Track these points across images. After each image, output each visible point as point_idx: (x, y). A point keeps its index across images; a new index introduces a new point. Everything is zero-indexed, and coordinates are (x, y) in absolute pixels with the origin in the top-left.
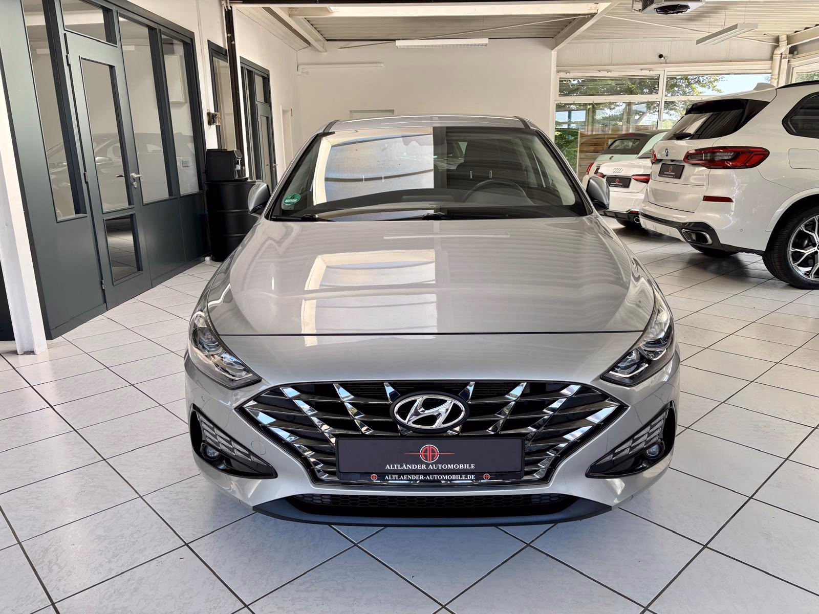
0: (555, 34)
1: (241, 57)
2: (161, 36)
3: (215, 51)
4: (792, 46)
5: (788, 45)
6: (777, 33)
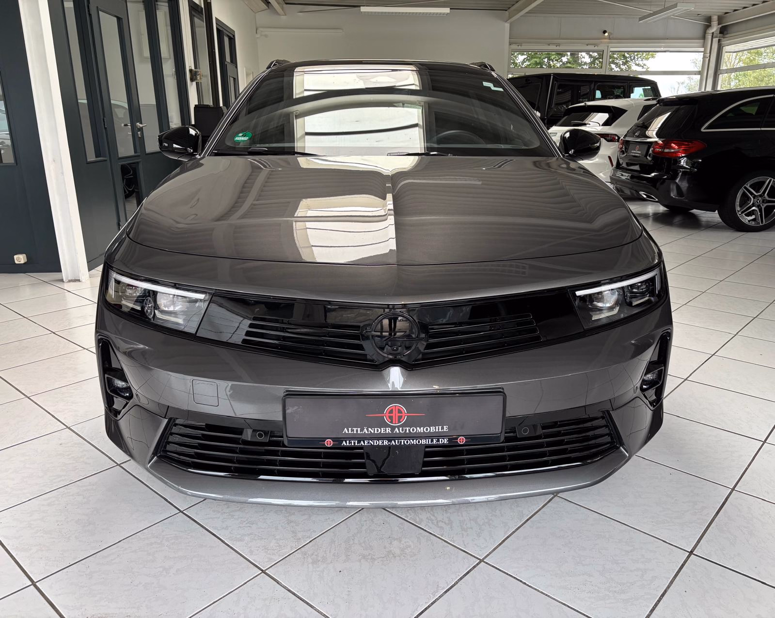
0: (509, 6)
3: (194, 9)
4: (722, 27)
5: (719, 25)
6: (708, 14)
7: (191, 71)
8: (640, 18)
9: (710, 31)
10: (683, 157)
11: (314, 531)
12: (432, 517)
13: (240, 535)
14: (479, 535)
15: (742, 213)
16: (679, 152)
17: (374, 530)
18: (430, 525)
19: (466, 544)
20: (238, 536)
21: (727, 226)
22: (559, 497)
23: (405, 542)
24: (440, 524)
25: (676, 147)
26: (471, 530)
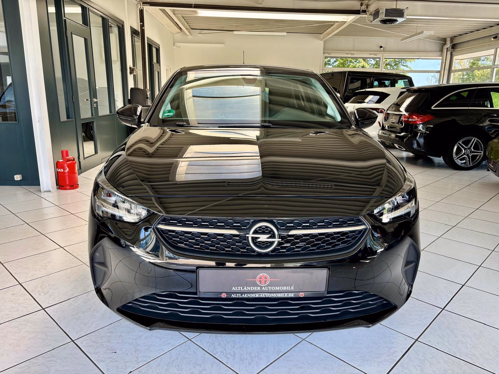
0: (323, 31)
1: (147, 37)
2: (108, 23)
3: (134, 32)
4: (453, 44)
5: (451, 43)
6: (445, 37)
7: (130, 68)
8: (401, 39)
9: (445, 47)
10: (420, 124)
11: (150, 357)
12: (224, 351)
13: (103, 358)
14: (250, 364)
15: (457, 158)
16: (417, 121)
17: (186, 358)
18: (222, 356)
19: (240, 369)
20: (103, 359)
21: (448, 166)
22: (306, 340)
23: (203, 367)
24: (228, 356)
25: (416, 118)
26: (246, 360)
